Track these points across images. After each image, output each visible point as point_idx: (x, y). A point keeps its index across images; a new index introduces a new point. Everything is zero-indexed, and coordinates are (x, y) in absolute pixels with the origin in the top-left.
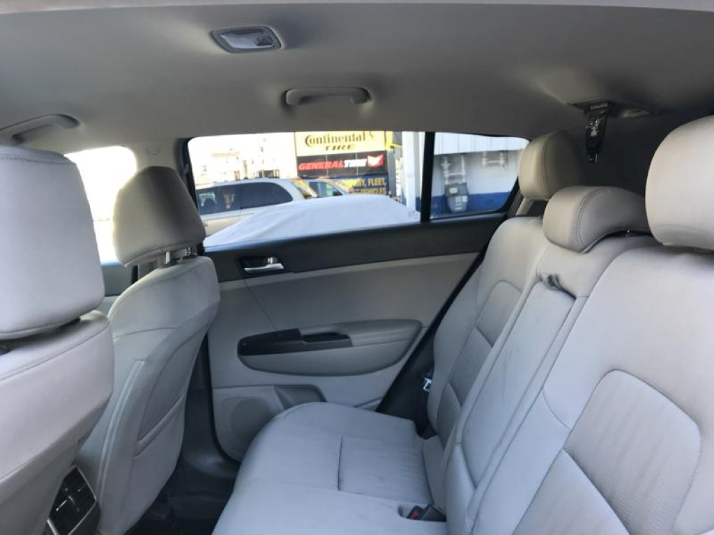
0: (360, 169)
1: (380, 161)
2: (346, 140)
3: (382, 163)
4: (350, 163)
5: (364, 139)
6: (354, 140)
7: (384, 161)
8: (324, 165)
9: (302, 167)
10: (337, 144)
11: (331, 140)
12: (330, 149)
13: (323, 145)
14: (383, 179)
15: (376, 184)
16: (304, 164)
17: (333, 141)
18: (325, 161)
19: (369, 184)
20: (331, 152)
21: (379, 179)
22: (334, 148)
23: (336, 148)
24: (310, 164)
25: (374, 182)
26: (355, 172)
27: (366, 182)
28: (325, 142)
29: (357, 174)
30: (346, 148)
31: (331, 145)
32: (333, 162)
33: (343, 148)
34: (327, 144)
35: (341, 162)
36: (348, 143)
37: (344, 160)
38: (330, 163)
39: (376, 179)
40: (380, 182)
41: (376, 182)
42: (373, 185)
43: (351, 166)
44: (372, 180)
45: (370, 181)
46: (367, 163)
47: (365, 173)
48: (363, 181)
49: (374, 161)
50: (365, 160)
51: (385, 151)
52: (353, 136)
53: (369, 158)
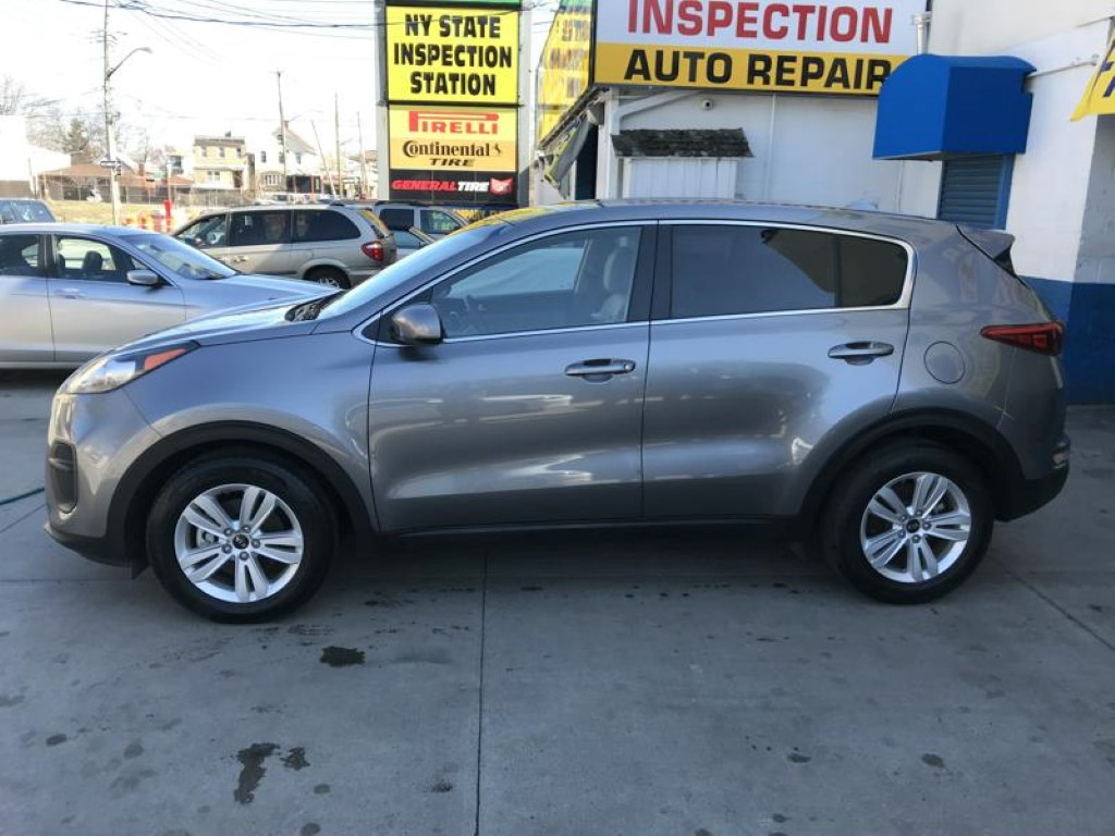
0: (480, 195)
1: (508, 187)
2: (462, 153)
3: (510, 191)
4: (465, 186)
5: (488, 154)
6: (473, 154)
7: (514, 187)
8: (429, 186)
9: (396, 185)
10: (448, 157)
11: (440, 151)
12: (439, 162)
13: (430, 157)
16: (399, 181)
17: (443, 153)
18: (430, 179)
20: (439, 167)
22: (445, 161)
23: (447, 163)
24: (409, 181)
26: (473, 199)
28: (432, 152)
29: (475, 202)
30: (461, 163)
31: (441, 157)
32: (441, 181)
33: (456, 164)
34: (435, 156)
35: (453, 183)
36: (466, 157)
37: (457, 181)
38: (438, 183)
43: (466, 190)
46: (489, 187)
47: (485, 201)
49: (500, 187)
50: (487, 184)
51: (517, 173)
52: (473, 146)
53: (493, 181)
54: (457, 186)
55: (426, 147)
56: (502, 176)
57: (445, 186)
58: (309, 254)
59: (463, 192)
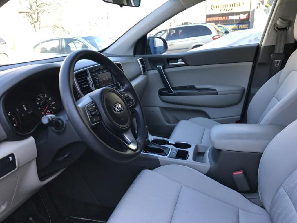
0: (236, 20)
1: (246, 17)
2: (231, 6)
3: (247, 17)
4: (231, 18)
5: (240, 6)
6: (234, 6)
7: (248, 16)
8: (219, 18)
9: (208, 19)
10: (226, 8)
11: (223, 6)
12: (222, 10)
13: (219, 9)
14: (247, 25)
15: (243, 28)
16: (209, 18)
17: (224, 7)
18: (219, 17)
19: (239, 28)
20: (223, 12)
21: (245, 25)
22: (224, 10)
23: (225, 10)
24: (212, 18)
25: (242, 27)
26: (234, 22)
27: (238, 27)
28: (220, 7)
29: (234, 23)
30: (230, 10)
31: (223, 9)
32: (223, 17)
33: (228, 10)
34: (221, 8)
35: (227, 17)
36: (232, 8)
37: (228, 16)
38: (222, 17)
39: (243, 25)
40: (245, 26)
41: (243, 26)
42: (241, 28)
43: (231, 19)
44: (241, 25)
45: (240, 26)
46: (240, 17)
47: (238, 22)
48: (237, 26)
49: (243, 17)
50: (239, 16)
51: (250, 11)
52: (234, 4)
53: (241, 15)
54: (228, 18)
55: (218, 6)
56: (244, 13)
57: (224, 18)
58: (194, 41)
59: (230, 20)
